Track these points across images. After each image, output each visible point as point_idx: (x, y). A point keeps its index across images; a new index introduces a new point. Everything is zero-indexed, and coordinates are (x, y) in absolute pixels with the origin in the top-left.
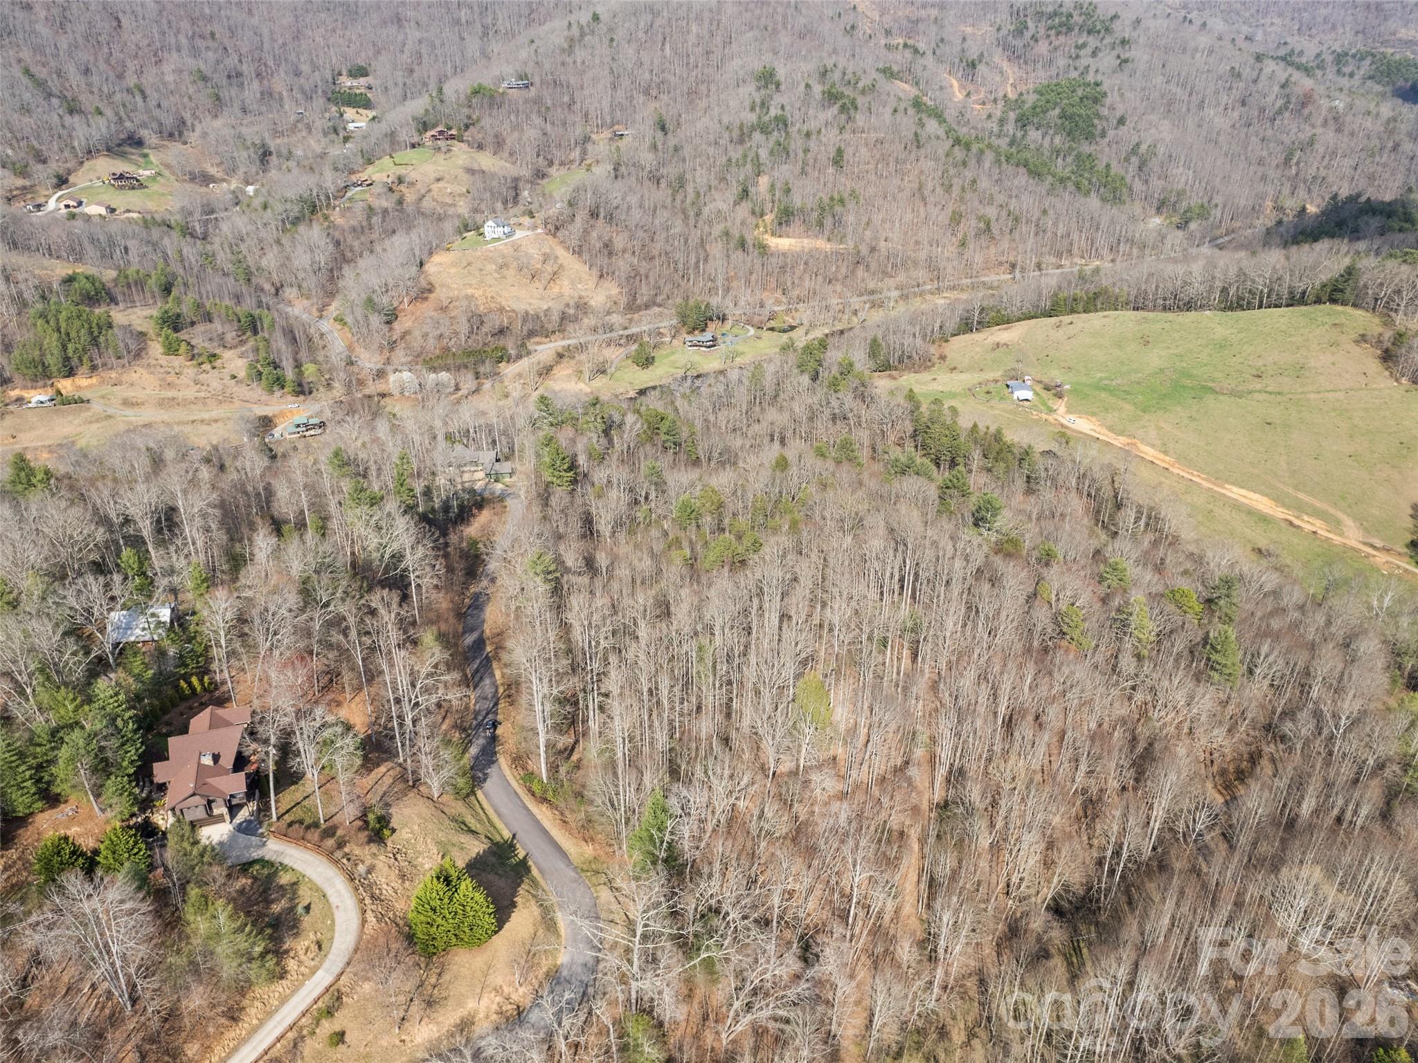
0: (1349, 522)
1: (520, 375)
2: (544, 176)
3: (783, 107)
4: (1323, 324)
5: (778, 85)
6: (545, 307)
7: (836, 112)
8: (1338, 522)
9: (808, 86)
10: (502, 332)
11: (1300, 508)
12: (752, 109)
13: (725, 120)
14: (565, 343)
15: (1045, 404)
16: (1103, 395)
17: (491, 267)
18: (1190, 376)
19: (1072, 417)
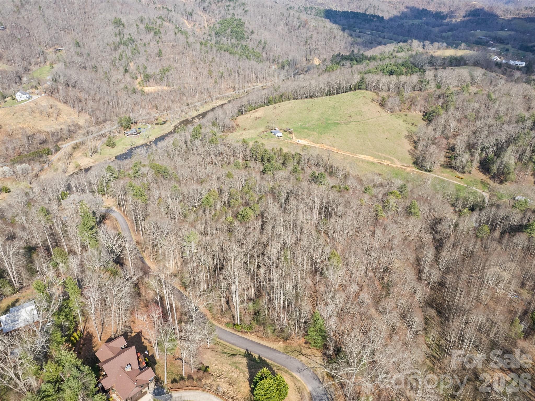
0: (395, 160)
1: (59, 160)
2: (29, 70)
3: (130, 34)
4: (361, 97)
5: (124, 25)
6: (59, 128)
7: (153, 35)
8: (393, 160)
9: (137, 25)
10: (44, 142)
11: (380, 158)
12: (116, 36)
13: (106, 41)
14: (75, 142)
15: (287, 137)
16: (305, 130)
17: (27, 114)
18: (329, 120)
19: (298, 140)
